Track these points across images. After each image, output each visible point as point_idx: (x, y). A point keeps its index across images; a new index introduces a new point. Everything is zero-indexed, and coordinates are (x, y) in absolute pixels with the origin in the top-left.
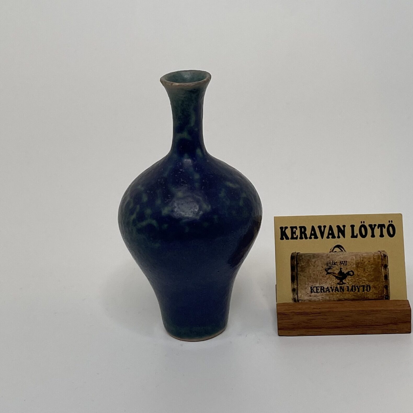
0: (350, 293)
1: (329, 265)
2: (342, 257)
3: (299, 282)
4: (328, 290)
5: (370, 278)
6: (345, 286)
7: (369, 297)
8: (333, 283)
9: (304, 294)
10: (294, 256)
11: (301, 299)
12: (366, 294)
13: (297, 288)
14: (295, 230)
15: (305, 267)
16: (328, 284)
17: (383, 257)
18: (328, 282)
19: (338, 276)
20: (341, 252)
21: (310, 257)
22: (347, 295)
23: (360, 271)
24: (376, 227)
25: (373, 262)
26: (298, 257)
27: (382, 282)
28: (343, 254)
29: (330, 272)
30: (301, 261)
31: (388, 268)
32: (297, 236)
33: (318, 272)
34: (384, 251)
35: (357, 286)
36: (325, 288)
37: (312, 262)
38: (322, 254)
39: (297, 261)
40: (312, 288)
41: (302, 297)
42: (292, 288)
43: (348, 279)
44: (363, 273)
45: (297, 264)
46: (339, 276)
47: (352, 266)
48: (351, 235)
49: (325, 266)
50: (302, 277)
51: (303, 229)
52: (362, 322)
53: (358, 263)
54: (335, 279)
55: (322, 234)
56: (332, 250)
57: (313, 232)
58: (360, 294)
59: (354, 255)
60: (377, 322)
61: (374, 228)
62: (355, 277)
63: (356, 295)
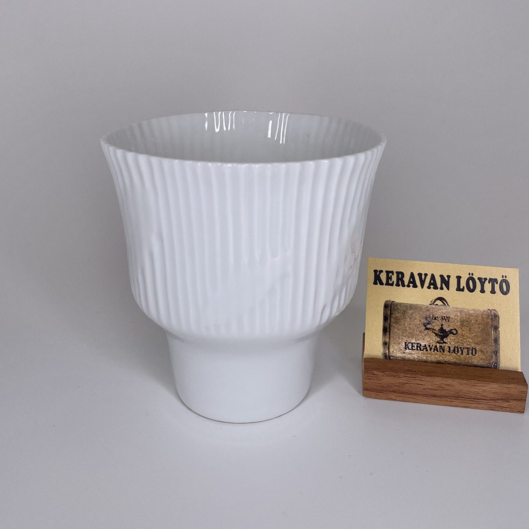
0: (451, 355)
1: (428, 319)
2: (444, 312)
3: (391, 335)
4: (425, 348)
5: (477, 340)
6: (446, 346)
7: (474, 362)
8: (432, 341)
9: (397, 349)
10: (388, 304)
11: (393, 355)
12: (471, 358)
13: (389, 341)
14: (391, 275)
15: (400, 319)
16: (426, 341)
17: (493, 317)
18: (426, 339)
19: (438, 333)
20: (442, 305)
21: (407, 309)
22: (448, 357)
23: (465, 330)
24: (487, 282)
25: (481, 321)
26: (392, 306)
27: (490, 346)
28: (445, 309)
29: (429, 328)
30: (396, 311)
31: (499, 331)
32: (393, 282)
33: (414, 326)
34: (495, 310)
35: (460, 348)
36: (422, 345)
37: (409, 313)
38: (422, 305)
39: (391, 311)
40: (407, 344)
41: (394, 353)
42: (383, 341)
43: (450, 338)
44: (468, 333)
45: (391, 314)
47: (455, 323)
48: (456, 287)
49: (423, 320)
50: (395, 329)
51: (400, 275)
52: (465, 393)
53: (463, 321)
54: (435, 337)
55: (422, 283)
56: (433, 303)
57: (412, 280)
58: (463, 357)
59: (458, 311)
60: (484, 396)
61: (484, 282)
62: (458, 337)
63: (458, 358)
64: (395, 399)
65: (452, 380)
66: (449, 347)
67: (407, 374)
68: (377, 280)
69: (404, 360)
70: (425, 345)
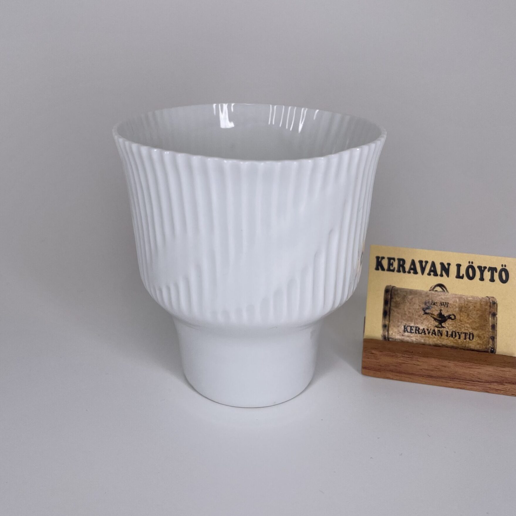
0: (448, 339)
1: (428, 304)
2: (443, 298)
3: (391, 318)
4: (423, 331)
5: (475, 326)
6: (444, 331)
7: (471, 346)
8: (430, 325)
9: (396, 332)
10: (388, 289)
11: (392, 337)
12: (468, 342)
13: (389, 324)
14: (392, 262)
15: (399, 303)
16: (425, 325)
17: (491, 304)
18: (424, 323)
19: (436, 318)
20: (442, 292)
21: (407, 294)
22: (445, 340)
23: (464, 316)
24: (486, 270)
25: (479, 308)
26: (393, 291)
27: (488, 331)
28: (444, 295)
29: (428, 313)
30: (396, 296)
31: (497, 317)
32: (394, 268)
33: (413, 310)
34: (493, 297)
35: (458, 333)
36: (421, 329)
37: (408, 298)
38: (421, 291)
39: (391, 295)
40: (406, 327)
41: (393, 335)
42: (383, 324)
43: (448, 322)
44: (467, 319)
45: (391, 298)
46: (438, 318)
47: (454, 309)
48: (455, 274)
49: (422, 305)
50: (395, 314)
51: (401, 262)
52: (461, 375)
53: (461, 307)
54: (433, 321)
55: (423, 270)
56: (433, 289)
57: (413, 266)
58: (461, 341)
59: (457, 297)
60: (479, 378)
61: (484, 271)
62: (456, 322)
63: (456, 342)
64: (392, 379)
65: (448, 361)
66: (447, 332)
67: (404, 354)
68: (379, 266)
69: (402, 342)
70: (424, 329)
